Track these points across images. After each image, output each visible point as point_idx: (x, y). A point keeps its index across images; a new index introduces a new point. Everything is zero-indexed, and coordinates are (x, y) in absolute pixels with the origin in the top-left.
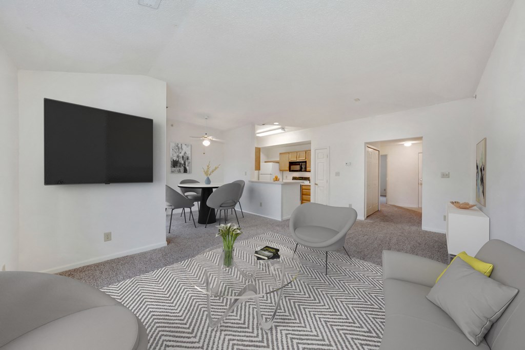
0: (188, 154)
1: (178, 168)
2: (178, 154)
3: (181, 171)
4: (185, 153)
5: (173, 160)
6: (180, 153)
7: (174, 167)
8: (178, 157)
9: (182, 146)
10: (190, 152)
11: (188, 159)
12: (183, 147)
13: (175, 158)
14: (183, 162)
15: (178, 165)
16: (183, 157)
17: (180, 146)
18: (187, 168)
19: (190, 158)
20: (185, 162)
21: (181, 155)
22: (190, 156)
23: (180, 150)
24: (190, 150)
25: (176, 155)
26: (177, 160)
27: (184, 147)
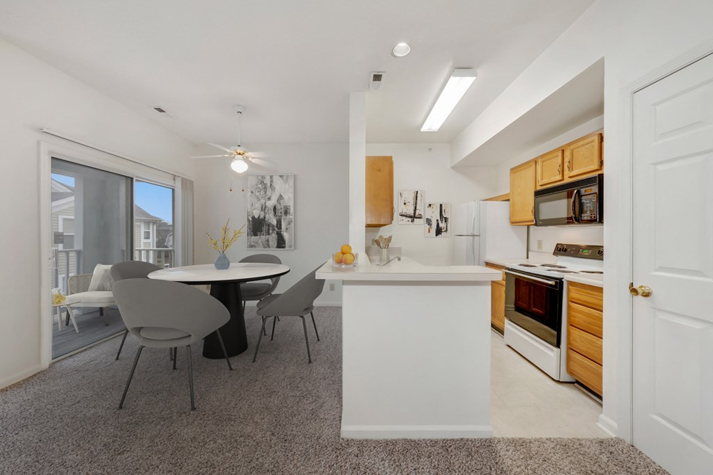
0: (288, 200)
1: (264, 238)
2: (263, 201)
3: (271, 243)
4: (281, 197)
5: (253, 218)
6: (269, 199)
7: (255, 235)
8: (264, 208)
9: (272, 182)
10: (291, 195)
11: (286, 213)
12: (274, 184)
13: (257, 214)
14: (274, 222)
15: (265, 228)
16: (275, 208)
17: (267, 181)
18: (286, 235)
19: (292, 210)
20: (279, 222)
21: (270, 204)
22: (291, 204)
23: (269, 191)
24: (292, 190)
25: (258, 205)
26: (262, 217)
27: (278, 183)
